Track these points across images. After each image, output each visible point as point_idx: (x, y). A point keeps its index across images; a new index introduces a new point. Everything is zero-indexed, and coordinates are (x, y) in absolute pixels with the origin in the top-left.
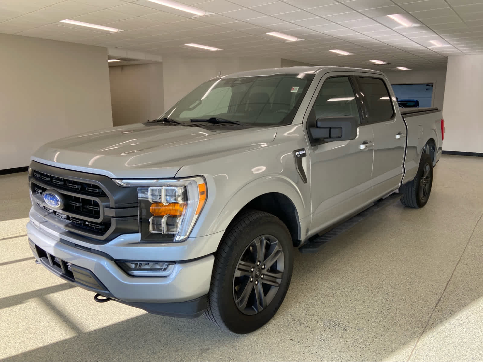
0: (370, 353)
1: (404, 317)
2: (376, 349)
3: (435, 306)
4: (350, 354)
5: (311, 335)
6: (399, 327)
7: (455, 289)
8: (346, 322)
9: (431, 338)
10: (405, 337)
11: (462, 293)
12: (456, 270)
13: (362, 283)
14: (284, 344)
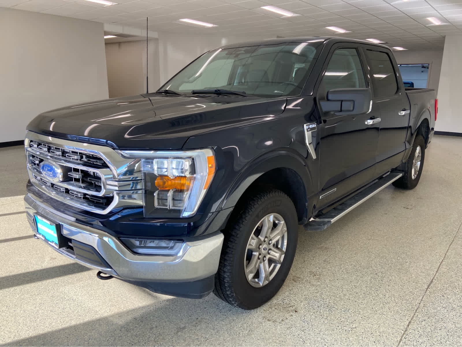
0: (356, 337)
1: (393, 299)
2: (363, 333)
3: (427, 288)
4: (334, 337)
5: (294, 315)
6: (388, 310)
7: (448, 271)
8: (332, 302)
9: (422, 322)
10: (394, 320)
11: (456, 275)
12: (450, 251)
13: (350, 262)
14: (265, 324)
